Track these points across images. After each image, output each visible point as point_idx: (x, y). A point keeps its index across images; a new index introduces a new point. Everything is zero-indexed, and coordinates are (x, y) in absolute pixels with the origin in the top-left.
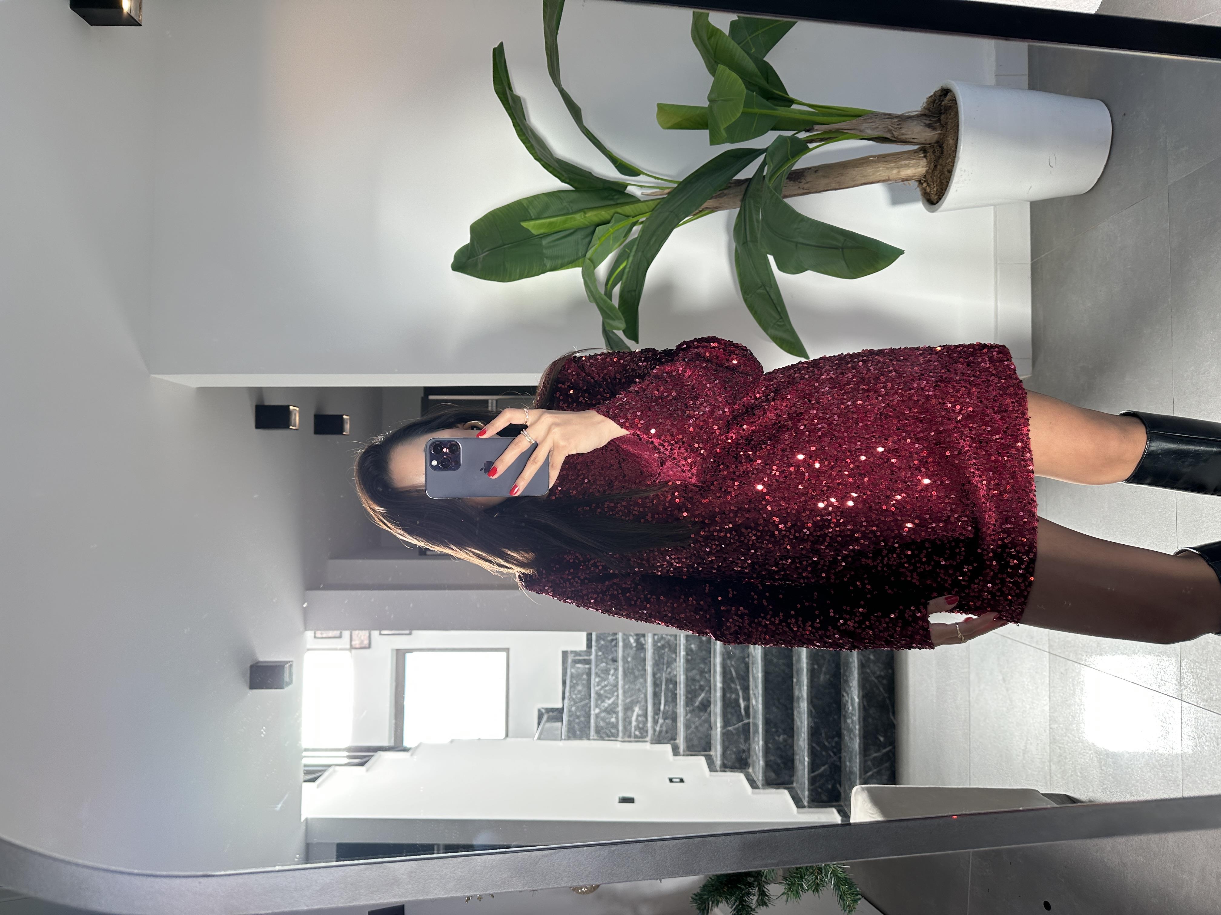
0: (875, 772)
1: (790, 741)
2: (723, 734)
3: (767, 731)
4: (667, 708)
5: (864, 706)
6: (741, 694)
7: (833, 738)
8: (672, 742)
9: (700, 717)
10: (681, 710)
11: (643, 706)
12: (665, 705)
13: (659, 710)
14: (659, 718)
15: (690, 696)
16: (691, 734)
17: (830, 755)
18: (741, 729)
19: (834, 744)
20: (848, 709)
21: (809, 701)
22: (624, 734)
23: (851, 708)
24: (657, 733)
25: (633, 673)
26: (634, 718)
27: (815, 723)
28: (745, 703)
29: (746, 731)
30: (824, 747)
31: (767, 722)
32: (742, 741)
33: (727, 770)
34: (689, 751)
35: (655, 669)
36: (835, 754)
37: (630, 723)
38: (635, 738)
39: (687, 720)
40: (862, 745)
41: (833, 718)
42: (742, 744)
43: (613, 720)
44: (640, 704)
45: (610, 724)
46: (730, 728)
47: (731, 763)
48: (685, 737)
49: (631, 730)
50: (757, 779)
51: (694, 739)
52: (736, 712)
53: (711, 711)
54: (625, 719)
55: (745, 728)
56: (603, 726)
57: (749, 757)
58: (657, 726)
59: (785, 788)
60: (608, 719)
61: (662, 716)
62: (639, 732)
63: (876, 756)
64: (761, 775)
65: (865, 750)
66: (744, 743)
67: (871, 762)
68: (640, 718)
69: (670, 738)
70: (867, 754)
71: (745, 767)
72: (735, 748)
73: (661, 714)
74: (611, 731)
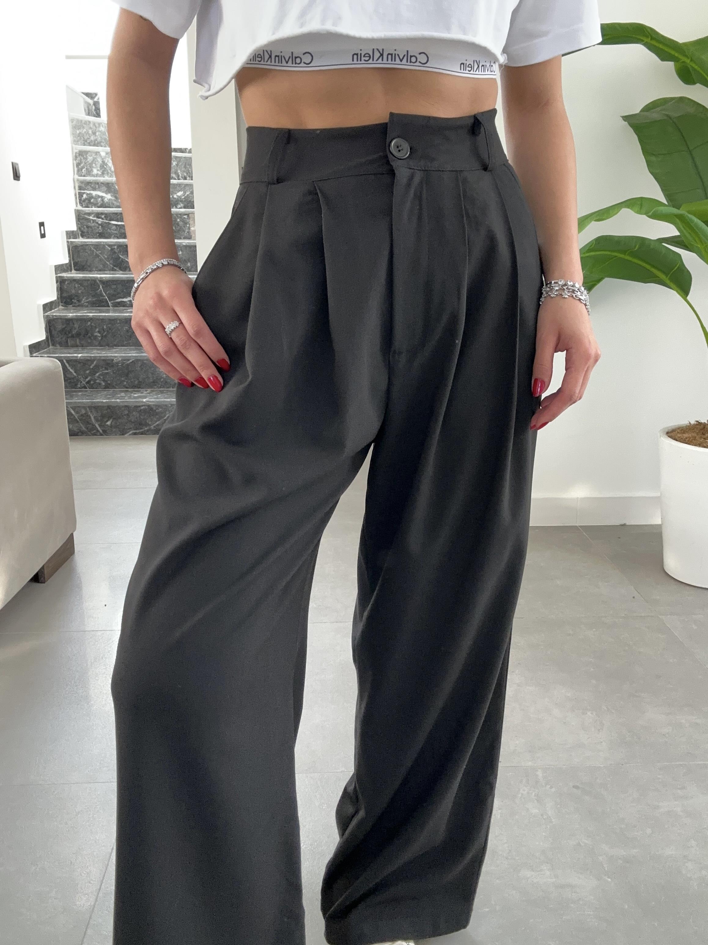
0: (74, 417)
1: (97, 343)
2: (94, 280)
3: (101, 320)
4: (114, 227)
5: (140, 406)
7: (104, 381)
8: (80, 233)
9: (108, 259)
11: (113, 204)
12: (116, 225)
13: (110, 220)
14: (102, 219)
16: (90, 250)
17: (87, 378)
18: (101, 298)
19: (98, 381)
20: (135, 394)
21: (139, 358)
22: (82, 182)
23: (135, 395)
24: (86, 216)
26: (99, 193)
27: (117, 363)
29: (100, 303)
30: (93, 372)
31: (112, 321)
32: (90, 299)
33: (59, 283)
34: (73, 247)
36: (88, 382)
37: (94, 189)
38: (79, 193)
39: (104, 245)
40: (100, 404)
41: (124, 381)
42: (86, 299)
43: (95, 171)
44: (114, 200)
45: (90, 167)
46: (101, 287)
47: (66, 287)
48: (87, 245)
49: (88, 190)
50: (53, 311)
51: (87, 254)
52: (118, 293)
53: (115, 270)
54: (98, 183)
55: (103, 302)
56: (88, 160)
57: (74, 305)
58: (94, 217)
59: (47, 337)
60: (96, 165)
61: (106, 223)
62: (86, 199)
63: (90, 417)
64: (58, 314)
65: (96, 408)
66: (88, 300)
67: (85, 414)
68: (100, 199)
69: (84, 231)
70: (93, 410)
71: (64, 302)
72: (82, 292)
73: (107, 221)
74: (83, 168)
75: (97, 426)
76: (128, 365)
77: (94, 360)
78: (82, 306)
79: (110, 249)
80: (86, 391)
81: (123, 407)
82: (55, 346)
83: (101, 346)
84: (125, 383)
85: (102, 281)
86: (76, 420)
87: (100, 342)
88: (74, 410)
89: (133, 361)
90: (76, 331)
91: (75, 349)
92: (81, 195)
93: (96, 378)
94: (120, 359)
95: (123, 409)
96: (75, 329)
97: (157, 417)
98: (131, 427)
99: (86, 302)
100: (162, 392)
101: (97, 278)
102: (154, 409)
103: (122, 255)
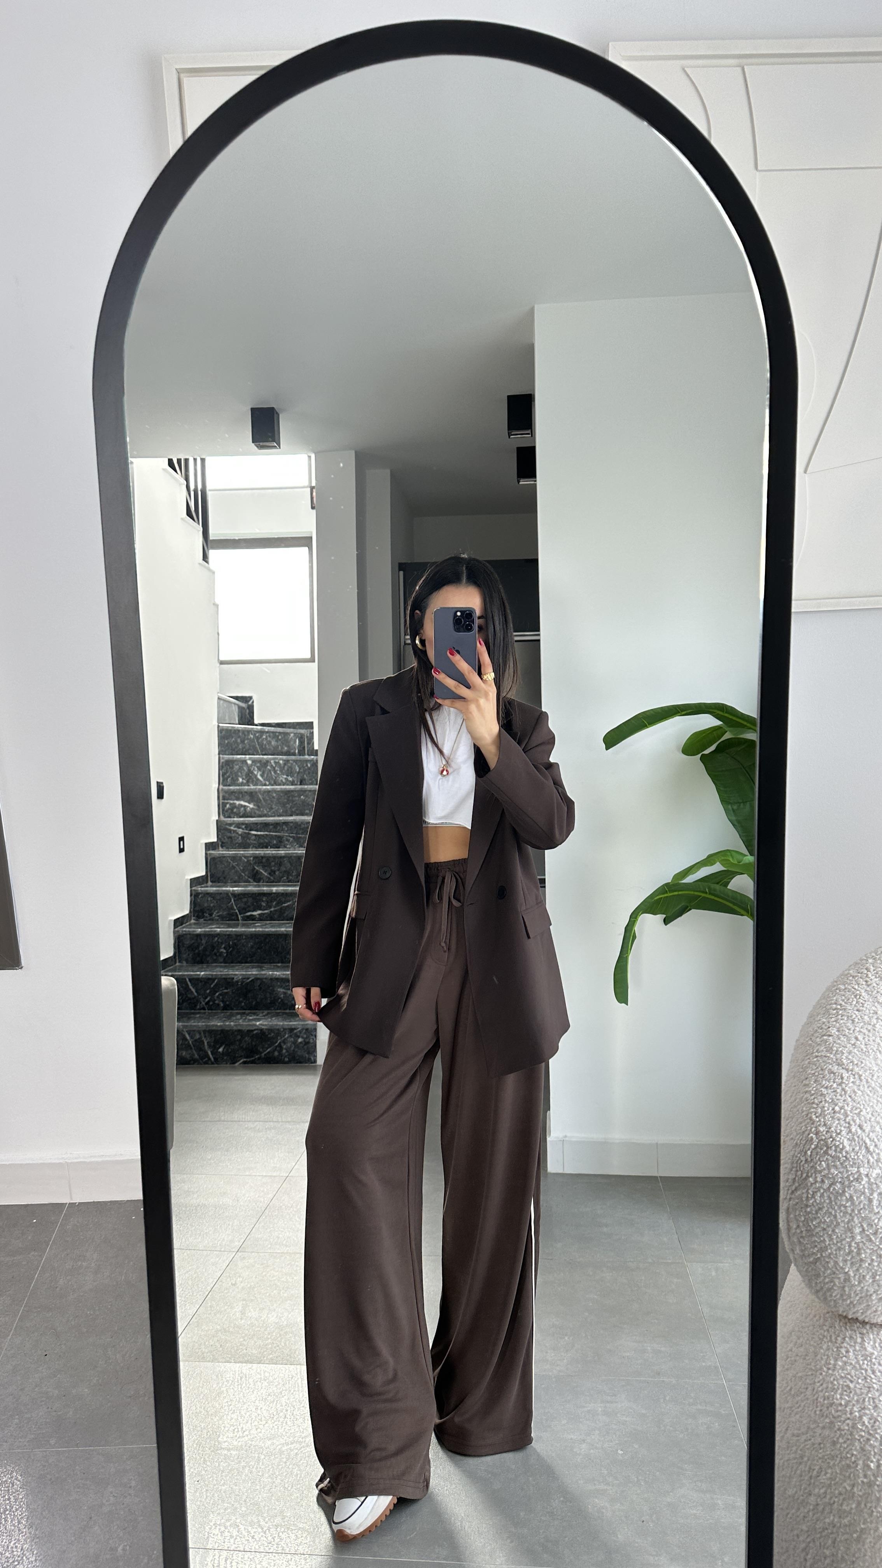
0: (189, 1042)
1: (221, 960)
2: (227, 893)
3: (229, 936)
4: (253, 837)
5: (252, 1031)
6: (266, 911)
7: (223, 1001)
8: (220, 843)
9: (243, 871)
10: (251, 852)
11: (255, 813)
12: (255, 835)
13: (251, 830)
14: (243, 829)
15: (264, 860)
16: (227, 862)
17: (206, 998)
18: (232, 911)
19: (217, 1002)
20: (251, 1016)
21: (258, 976)
22: (226, 792)
23: (251, 1018)
24: (227, 827)
25: (288, 801)
26: (242, 803)
27: (237, 982)
28: (257, 916)
29: (230, 918)
30: (214, 991)
31: (239, 936)
32: (221, 913)
33: (193, 897)
34: (211, 859)
35: (292, 825)
36: (207, 1003)
37: (238, 799)
38: (223, 803)
39: (240, 857)
40: (214, 1028)
41: (242, 1002)
42: (217, 913)
43: (241, 780)
44: (257, 809)
45: (236, 776)
46: (232, 900)
47: (199, 900)
48: (225, 857)
49: (231, 800)
50: (184, 925)
51: (223, 866)
52: (249, 906)
53: (249, 882)
54: (242, 792)
55: (233, 916)
56: (234, 769)
57: (205, 918)
58: (235, 827)
59: (175, 954)
60: (241, 773)
61: (245, 833)
62: (229, 809)
63: (204, 1043)
64: (187, 930)
65: (210, 1032)
66: (218, 914)
67: (199, 1038)
68: (242, 809)
69: (224, 841)
70: (207, 1035)
71: (196, 915)
72: (213, 906)
73: (247, 831)
74: (229, 777)
75: (209, 1053)
76: (247, 984)
77: (215, 979)
78: (212, 920)
79: (246, 860)
80: (205, 1013)
81: (236, 1031)
82: (182, 963)
83: (225, 963)
84: (243, 1004)
85: (234, 894)
86: (189, 1046)
87: (225, 959)
88: (189, 1034)
89: (252, 980)
90: (202, 947)
91: (200, 966)
92: (224, 805)
93: (216, 998)
94: (240, 977)
95: (236, 1033)
96: (202, 945)
97: (269, 1043)
98: (243, 1054)
99: (218, 916)
100: (277, 1015)
101: (229, 890)
102: (267, 1034)
103: (257, 866)
